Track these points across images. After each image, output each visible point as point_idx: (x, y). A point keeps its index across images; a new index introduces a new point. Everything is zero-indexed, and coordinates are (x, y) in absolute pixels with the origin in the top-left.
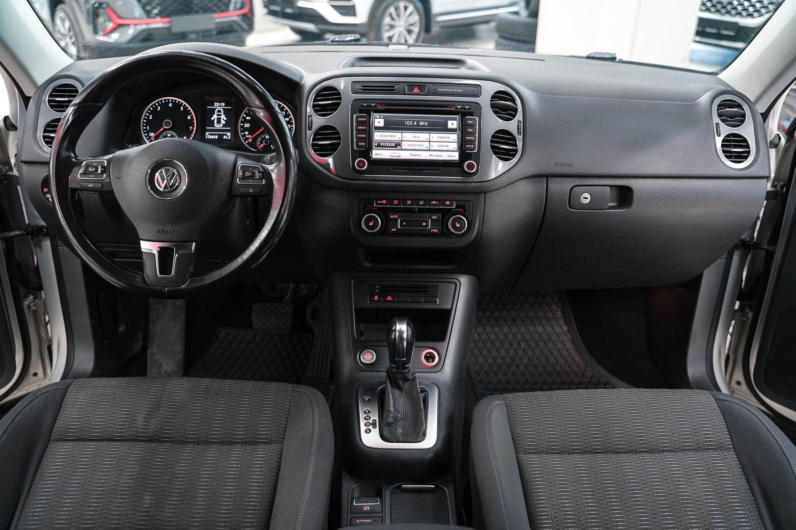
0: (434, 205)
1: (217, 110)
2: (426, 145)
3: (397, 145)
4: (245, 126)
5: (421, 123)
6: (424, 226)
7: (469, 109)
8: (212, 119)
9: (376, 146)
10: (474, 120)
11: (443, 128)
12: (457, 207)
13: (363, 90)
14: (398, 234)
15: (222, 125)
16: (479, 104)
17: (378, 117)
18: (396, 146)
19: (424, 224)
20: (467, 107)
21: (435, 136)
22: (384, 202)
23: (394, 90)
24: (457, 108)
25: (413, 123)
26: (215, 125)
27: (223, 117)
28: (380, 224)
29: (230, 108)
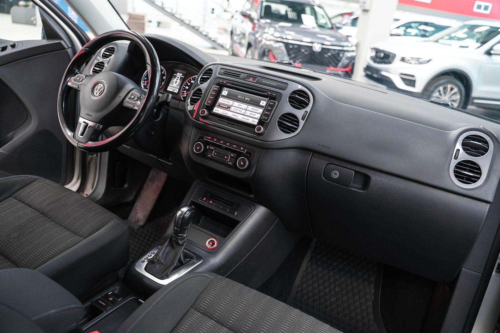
0: (234, 147)
1: (177, 77)
2: (243, 111)
3: (228, 108)
4: (186, 88)
5: (246, 99)
6: (225, 159)
7: (275, 96)
8: (174, 81)
9: (217, 106)
10: (275, 103)
11: (257, 104)
12: (247, 152)
13: (224, 73)
14: (212, 159)
15: (176, 85)
16: (281, 93)
17: (226, 90)
18: (227, 108)
19: (226, 157)
20: (274, 95)
21: (250, 108)
22: (210, 138)
23: (239, 77)
24: (268, 94)
25: (242, 97)
26: (174, 84)
27: (179, 81)
28: (202, 150)
29: (184, 77)
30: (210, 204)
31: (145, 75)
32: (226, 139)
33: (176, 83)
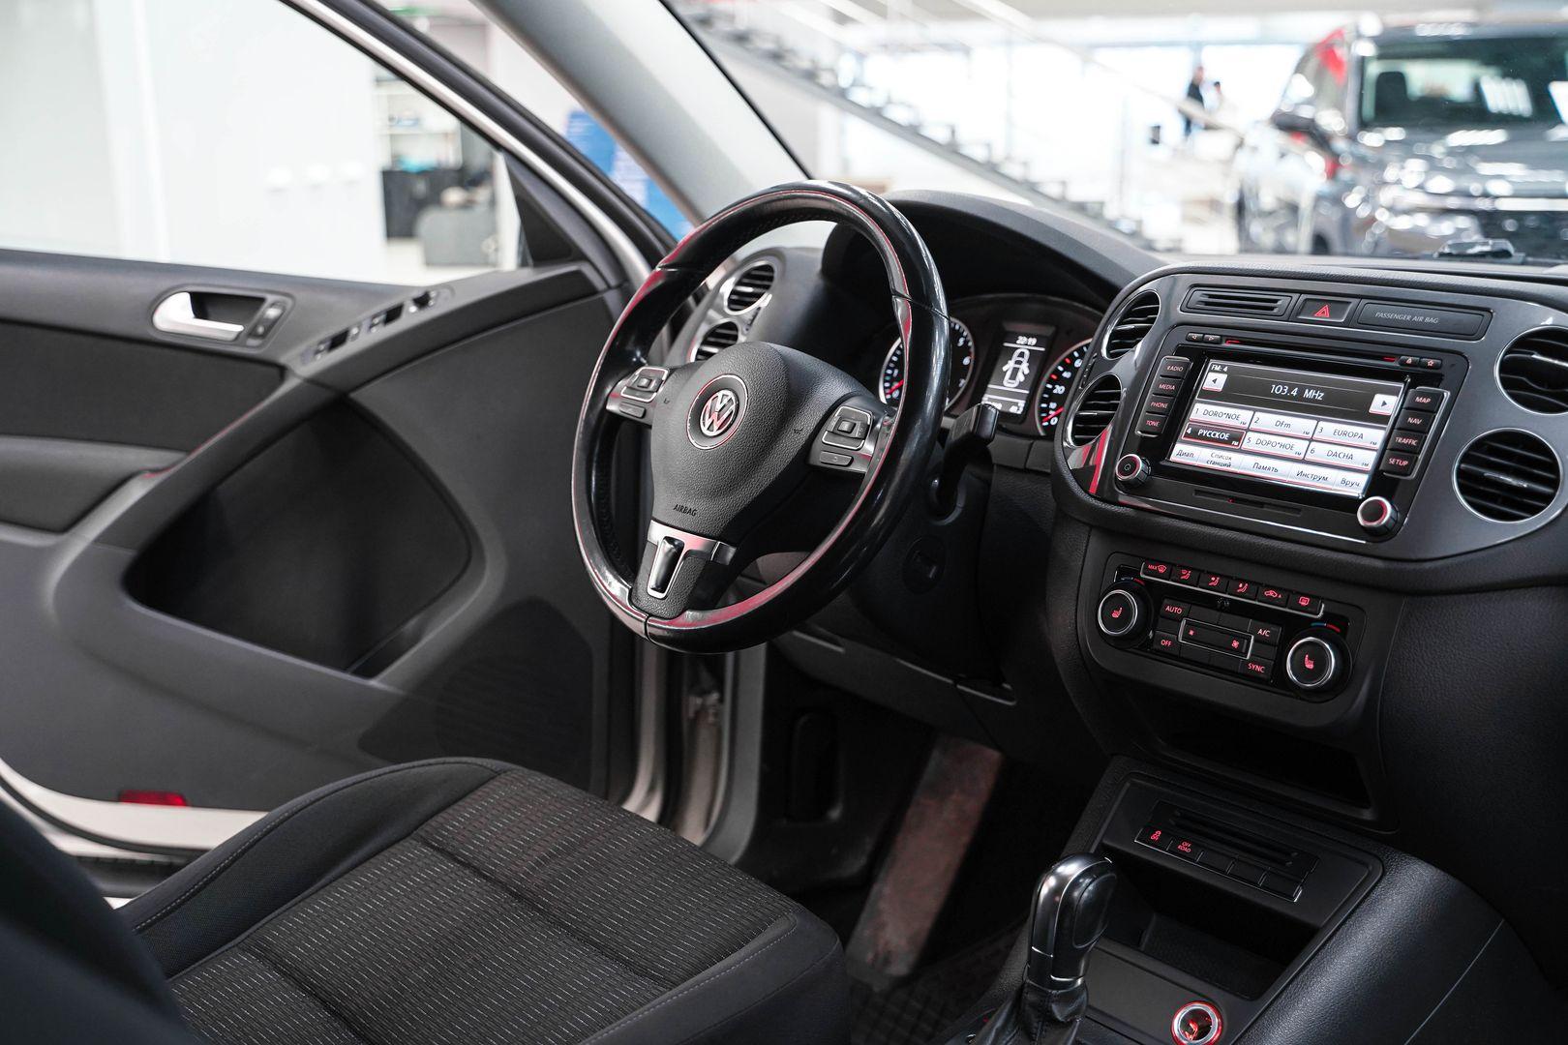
0: (1270, 600)
1: (1018, 351)
2: (1300, 446)
3: (1233, 439)
4: (1055, 391)
5: (1309, 394)
6: (1233, 650)
7: (1435, 367)
8: (1005, 368)
9: (1187, 435)
10: (1439, 397)
11: (1357, 411)
12: (1327, 617)
13: (1207, 303)
14: (1175, 656)
15: (1016, 385)
16: (1460, 354)
17: (1218, 368)
18: (1229, 442)
19: (1235, 644)
20: (1431, 363)
21: (1329, 428)
22: (1162, 569)
23: (1272, 309)
24: (1404, 363)
25: (1290, 391)
26: (1005, 383)
27: (1025, 368)
28: (1134, 620)
29: (1043, 349)
30: (1182, 854)
31: (891, 361)
32: (1233, 568)
33: (1013, 377)
